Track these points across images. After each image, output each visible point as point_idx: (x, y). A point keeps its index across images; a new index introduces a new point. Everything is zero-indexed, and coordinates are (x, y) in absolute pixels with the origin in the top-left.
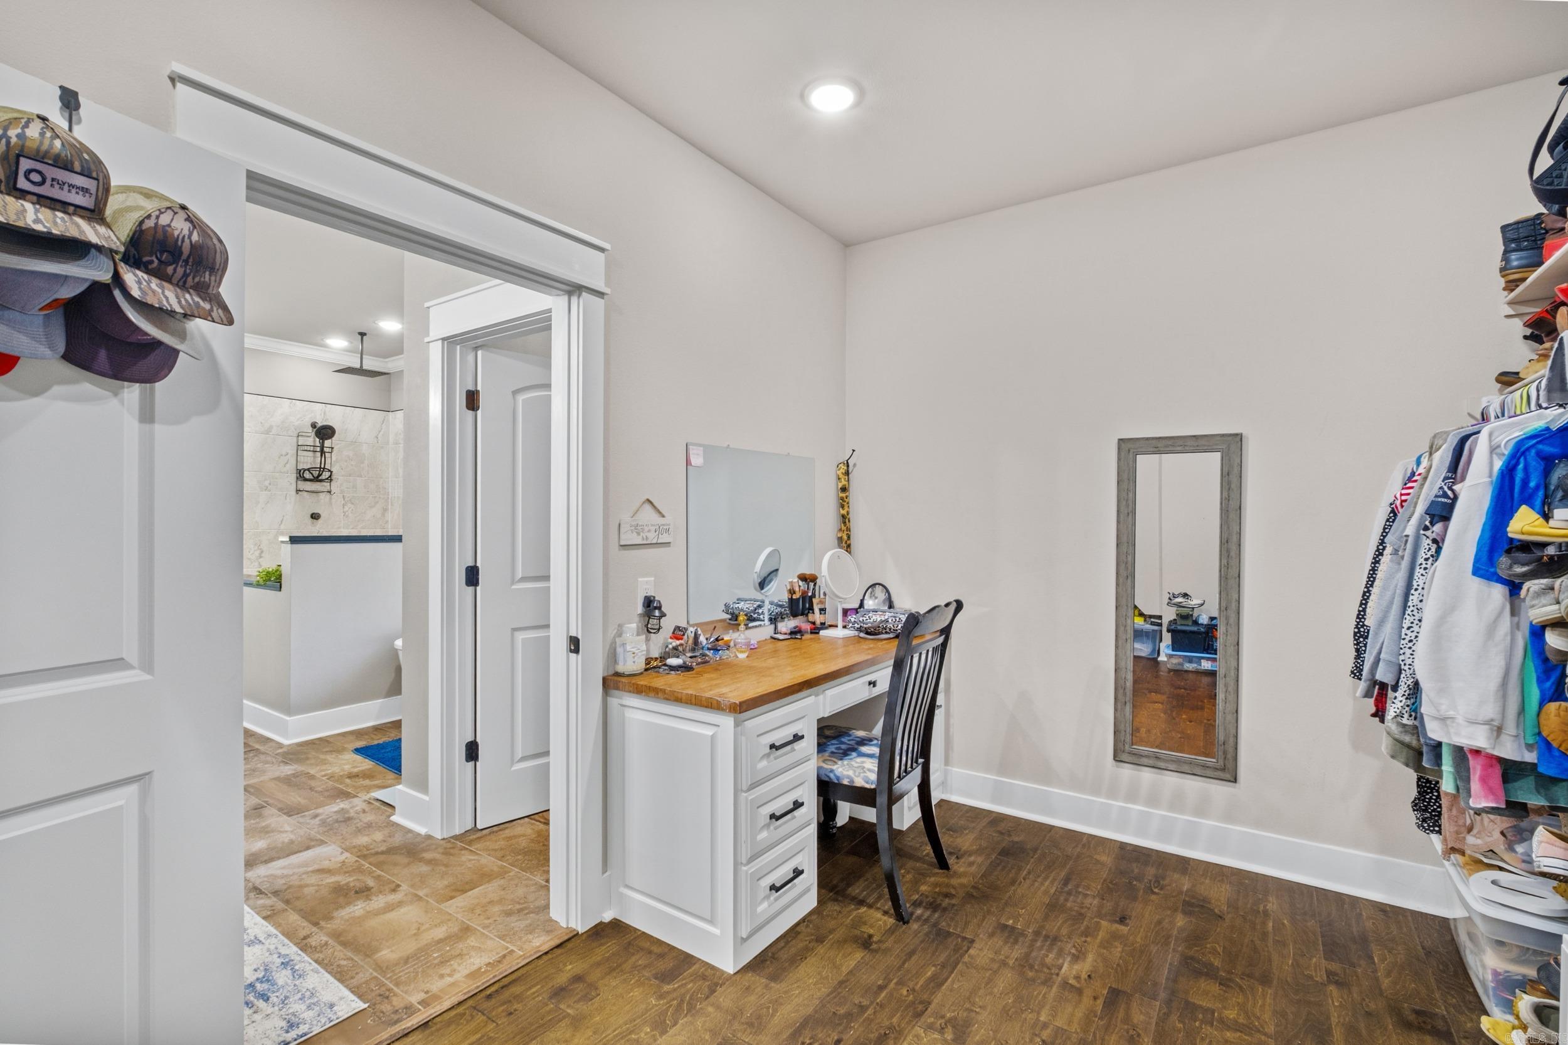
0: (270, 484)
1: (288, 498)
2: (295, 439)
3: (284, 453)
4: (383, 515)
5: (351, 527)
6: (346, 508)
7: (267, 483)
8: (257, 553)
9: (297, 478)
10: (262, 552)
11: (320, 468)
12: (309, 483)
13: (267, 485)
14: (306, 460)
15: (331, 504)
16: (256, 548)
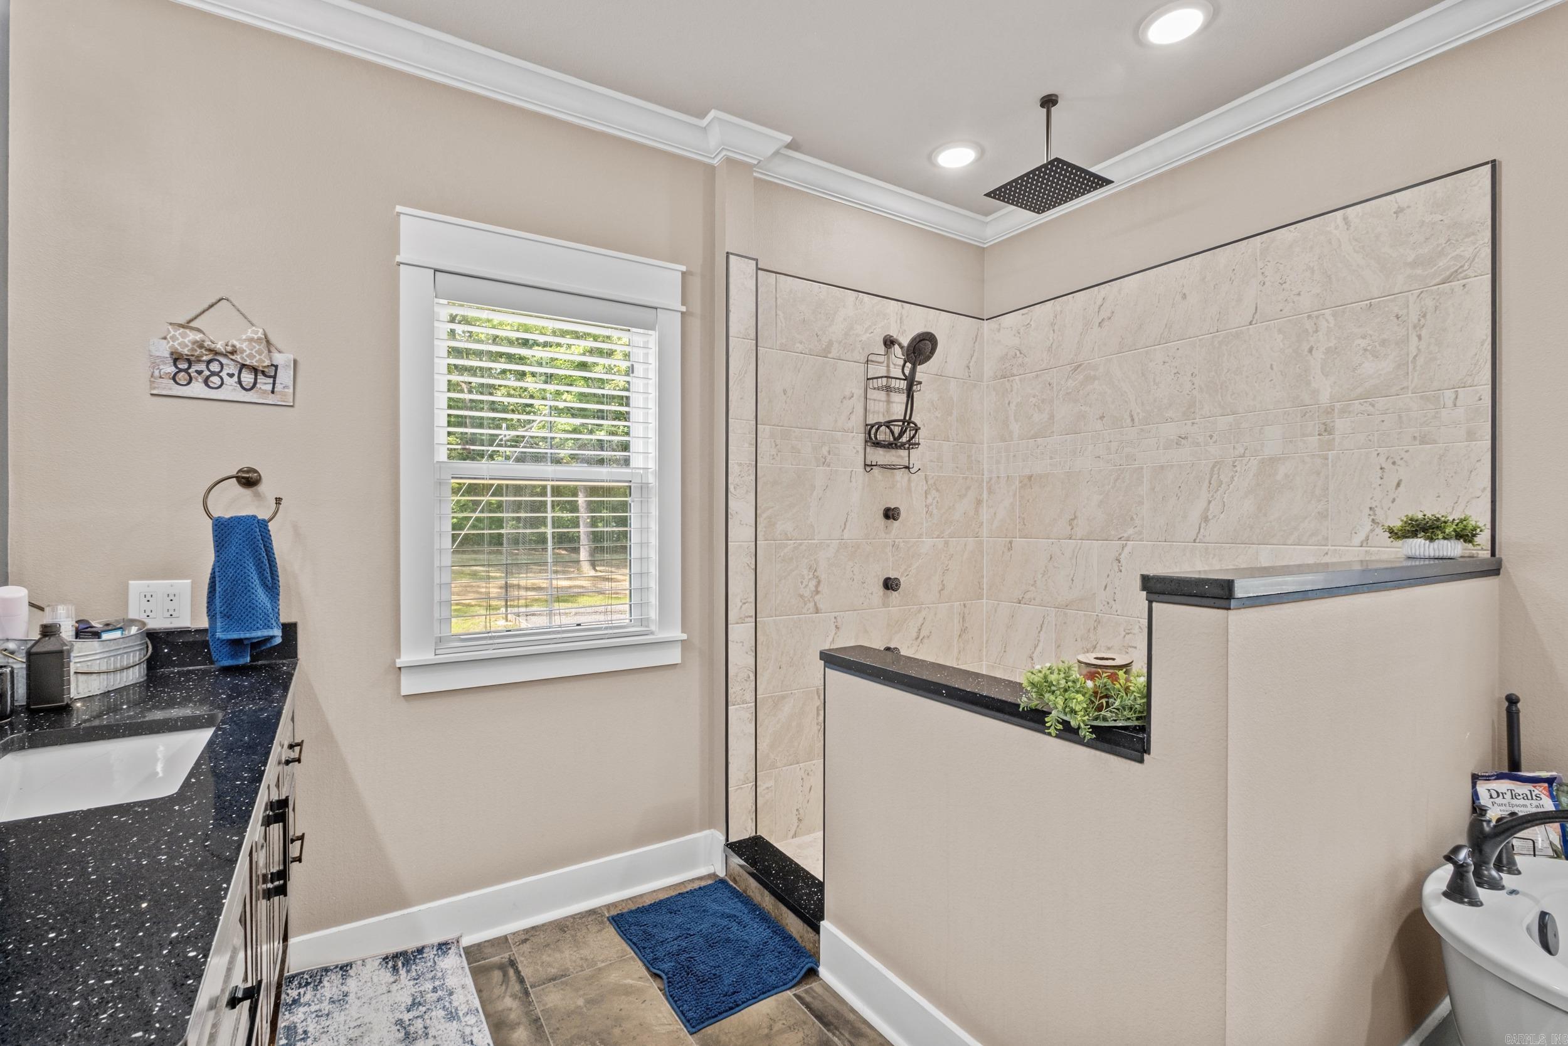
0: (829, 452)
1: (853, 480)
2: (862, 367)
3: (847, 394)
4: (977, 511)
5: (937, 533)
6: (930, 500)
7: (825, 450)
8: (813, 583)
9: (866, 441)
10: (819, 582)
11: (904, 421)
12: (880, 451)
13: (826, 454)
14: (876, 409)
15: (909, 489)
16: (811, 576)
